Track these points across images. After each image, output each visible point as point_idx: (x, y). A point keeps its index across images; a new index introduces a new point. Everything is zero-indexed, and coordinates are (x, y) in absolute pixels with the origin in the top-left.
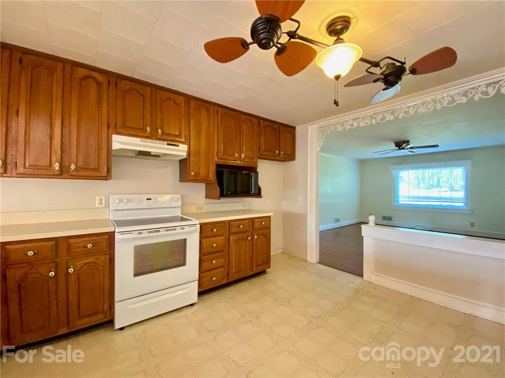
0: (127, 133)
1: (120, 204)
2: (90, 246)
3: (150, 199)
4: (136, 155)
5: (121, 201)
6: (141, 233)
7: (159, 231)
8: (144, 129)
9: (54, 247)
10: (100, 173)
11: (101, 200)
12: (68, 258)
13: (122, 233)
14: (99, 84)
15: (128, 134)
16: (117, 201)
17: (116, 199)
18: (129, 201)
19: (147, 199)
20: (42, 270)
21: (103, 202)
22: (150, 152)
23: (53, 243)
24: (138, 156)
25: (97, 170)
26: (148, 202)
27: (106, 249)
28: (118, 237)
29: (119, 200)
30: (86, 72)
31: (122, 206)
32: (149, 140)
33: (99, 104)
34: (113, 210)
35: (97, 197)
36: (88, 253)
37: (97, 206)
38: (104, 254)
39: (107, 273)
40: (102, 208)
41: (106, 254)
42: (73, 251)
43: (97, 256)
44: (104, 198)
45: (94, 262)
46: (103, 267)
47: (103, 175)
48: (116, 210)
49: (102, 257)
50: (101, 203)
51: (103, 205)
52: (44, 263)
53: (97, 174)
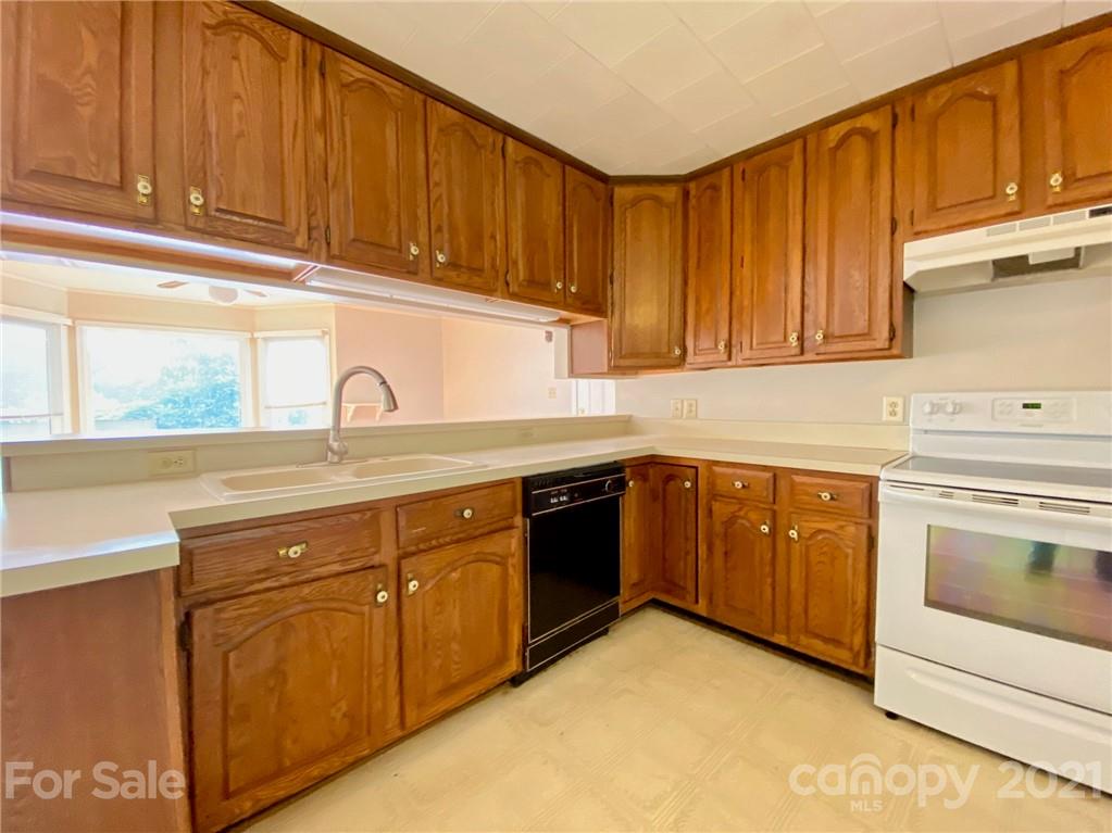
0: (944, 225)
1: (934, 417)
2: (826, 496)
3: (1037, 406)
4: (993, 280)
5: (936, 409)
6: (950, 496)
7: (1015, 503)
8: (996, 194)
9: (772, 481)
10: (873, 343)
11: (894, 405)
12: (791, 510)
13: (895, 483)
14: (870, 136)
15: (948, 228)
16: (927, 409)
17: (925, 403)
18: (959, 409)
19: (1026, 406)
20: (753, 516)
21: (899, 409)
22: (1024, 258)
23: (768, 475)
24: (1001, 280)
25: (866, 335)
26: (1027, 414)
27: (859, 514)
28: (884, 491)
29: (933, 405)
30: (843, 127)
31: (941, 422)
32: (1018, 223)
33: (871, 184)
34: (917, 431)
35: (884, 399)
36: (823, 511)
37: (884, 418)
38: (856, 523)
39: (862, 566)
40: (898, 424)
41: (861, 524)
42: (797, 498)
43: (843, 523)
44: (900, 401)
45: (834, 533)
46: (854, 548)
47: (878, 346)
48: (926, 432)
49: (851, 529)
50: (893, 413)
51: (899, 417)
52: (757, 507)
53: (867, 345)
